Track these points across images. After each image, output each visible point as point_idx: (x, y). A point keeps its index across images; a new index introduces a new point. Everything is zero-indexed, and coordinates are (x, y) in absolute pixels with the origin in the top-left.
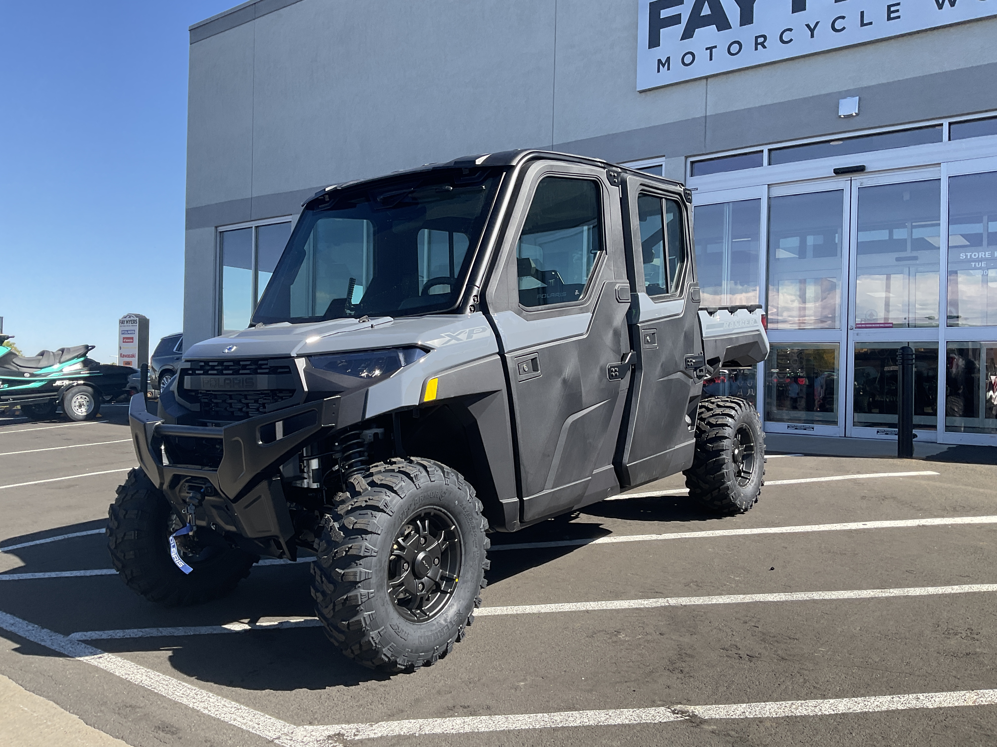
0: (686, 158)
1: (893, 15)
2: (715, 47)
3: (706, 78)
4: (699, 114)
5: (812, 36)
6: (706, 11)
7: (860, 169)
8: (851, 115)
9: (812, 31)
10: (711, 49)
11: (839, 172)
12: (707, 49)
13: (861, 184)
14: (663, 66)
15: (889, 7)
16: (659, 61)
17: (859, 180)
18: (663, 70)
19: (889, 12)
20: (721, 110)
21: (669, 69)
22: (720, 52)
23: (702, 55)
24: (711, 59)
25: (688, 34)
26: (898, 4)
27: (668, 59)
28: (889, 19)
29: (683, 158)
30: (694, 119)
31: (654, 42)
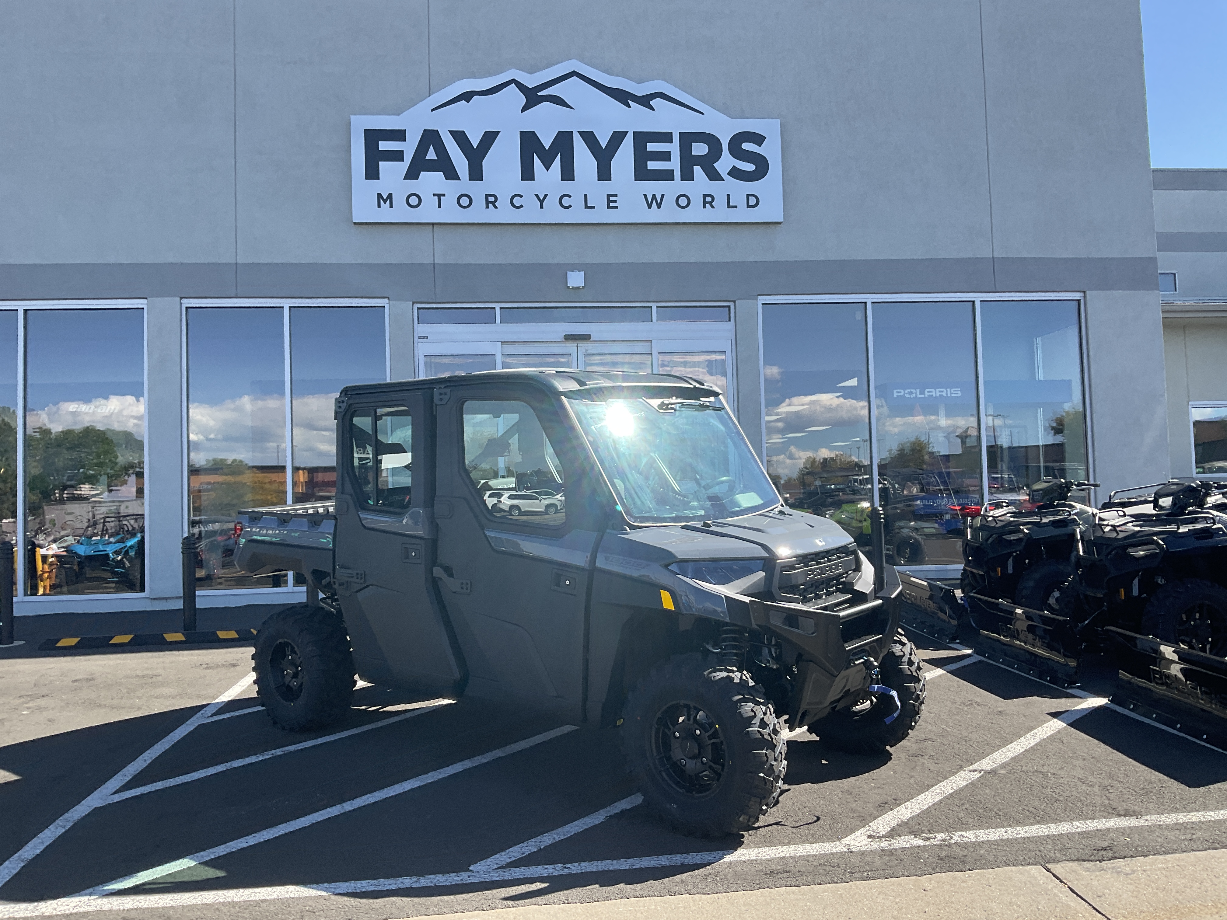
0: (413, 303)
1: (611, 204)
2: (444, 195)
3: (433, 224)
4: (427, 260)
5: (542, 207)
6: (431, 155)
7: (586, 338)
8: (579, 288)
9: (542, 202)
10: (439, 196)
11: (569, 338)
12: (434, 195)
13: (587, 350)
14: (385, 202)
15: (608, 196)
16: (380, 196)
17: (584, 346)
18: (385, 206)
19: (609, 202)
20: (451, 260)
21: (391, 206)
22: (449, 201)
23: (429, 201)
24: (439, 207)
25: (412, 174)
26: (616, 196)
27: (390, 196)
28: (609, 207)
29: (411, 303)
30: (421, 265)
31: (372, 173)
